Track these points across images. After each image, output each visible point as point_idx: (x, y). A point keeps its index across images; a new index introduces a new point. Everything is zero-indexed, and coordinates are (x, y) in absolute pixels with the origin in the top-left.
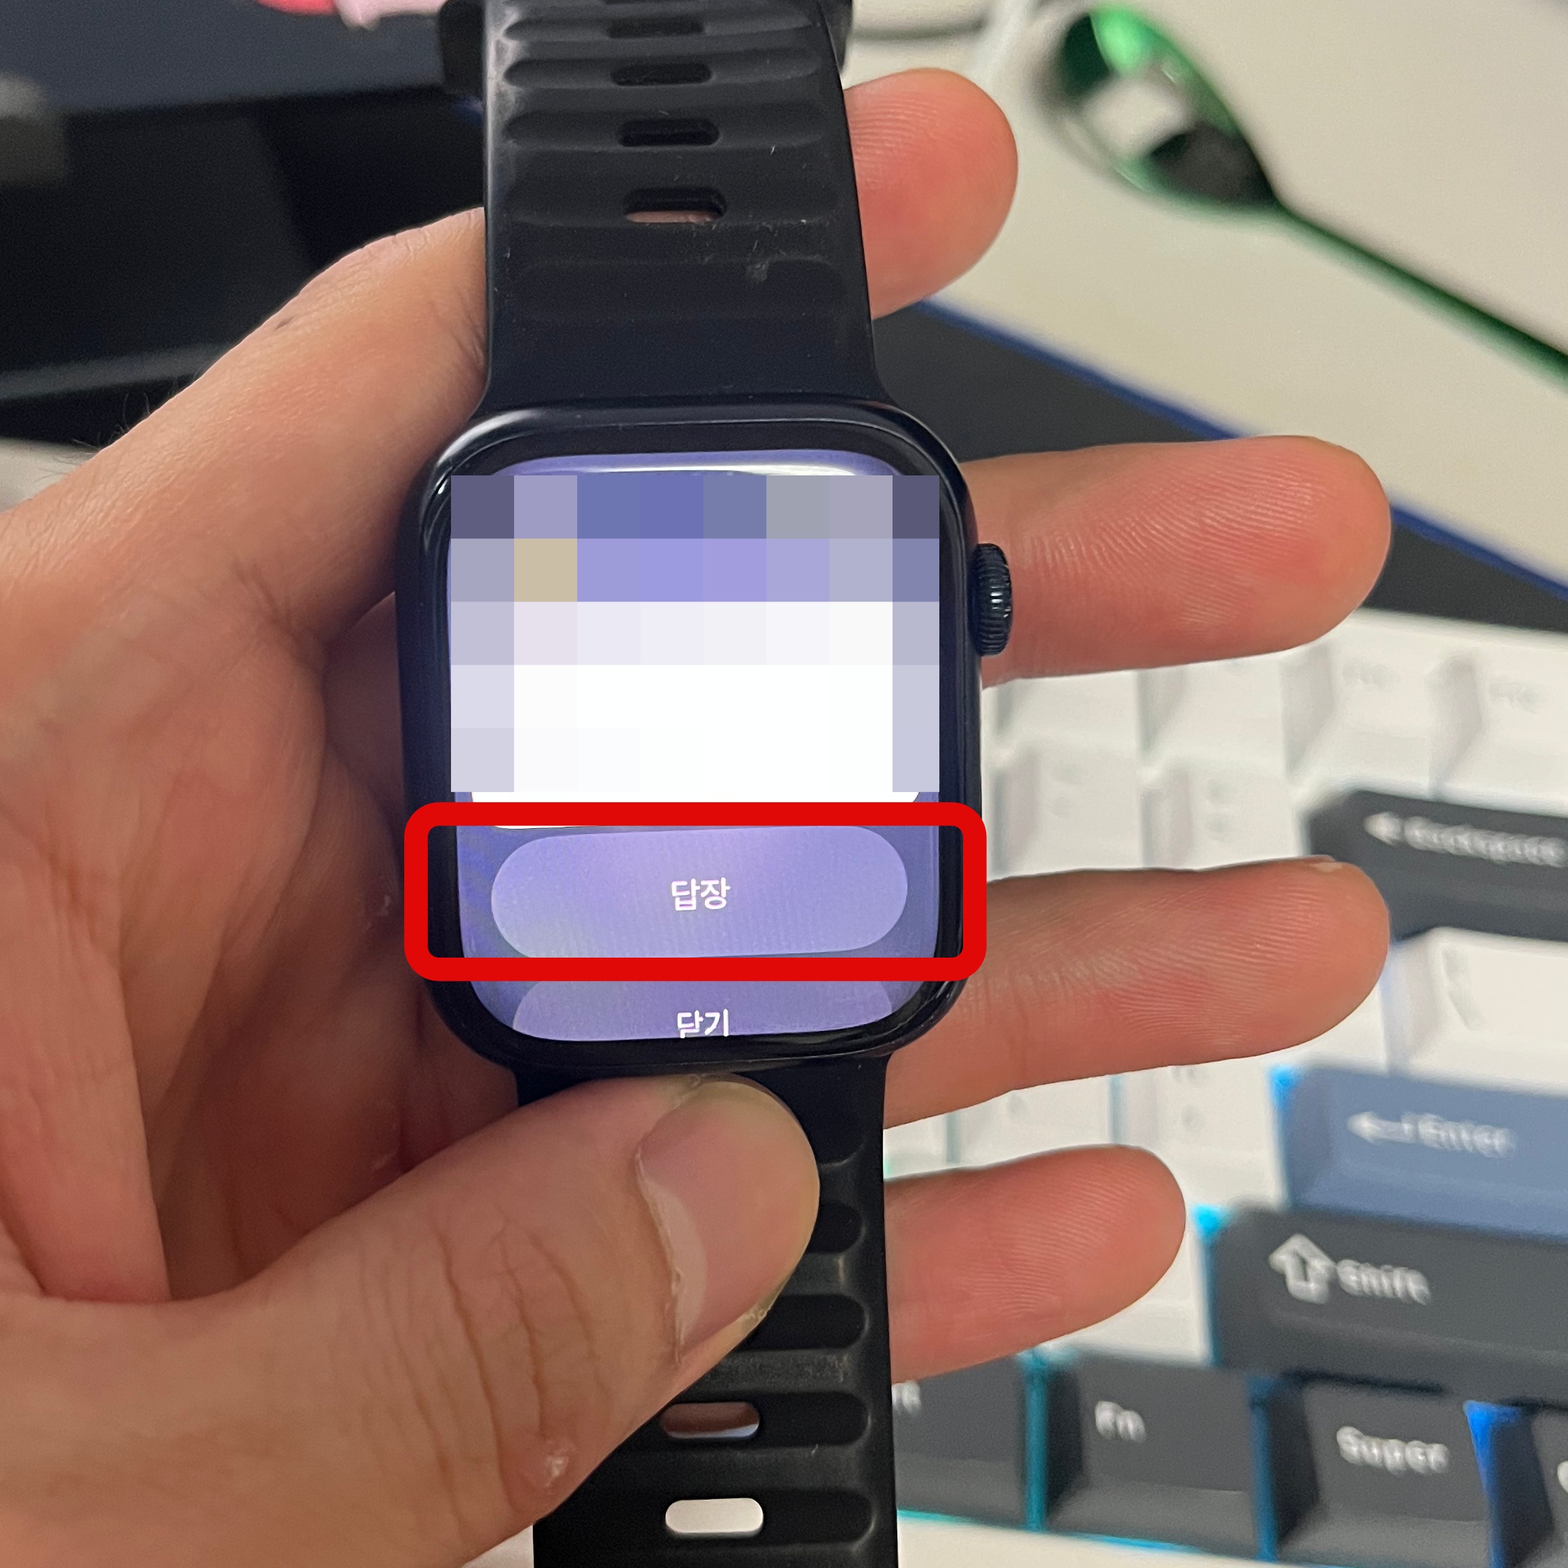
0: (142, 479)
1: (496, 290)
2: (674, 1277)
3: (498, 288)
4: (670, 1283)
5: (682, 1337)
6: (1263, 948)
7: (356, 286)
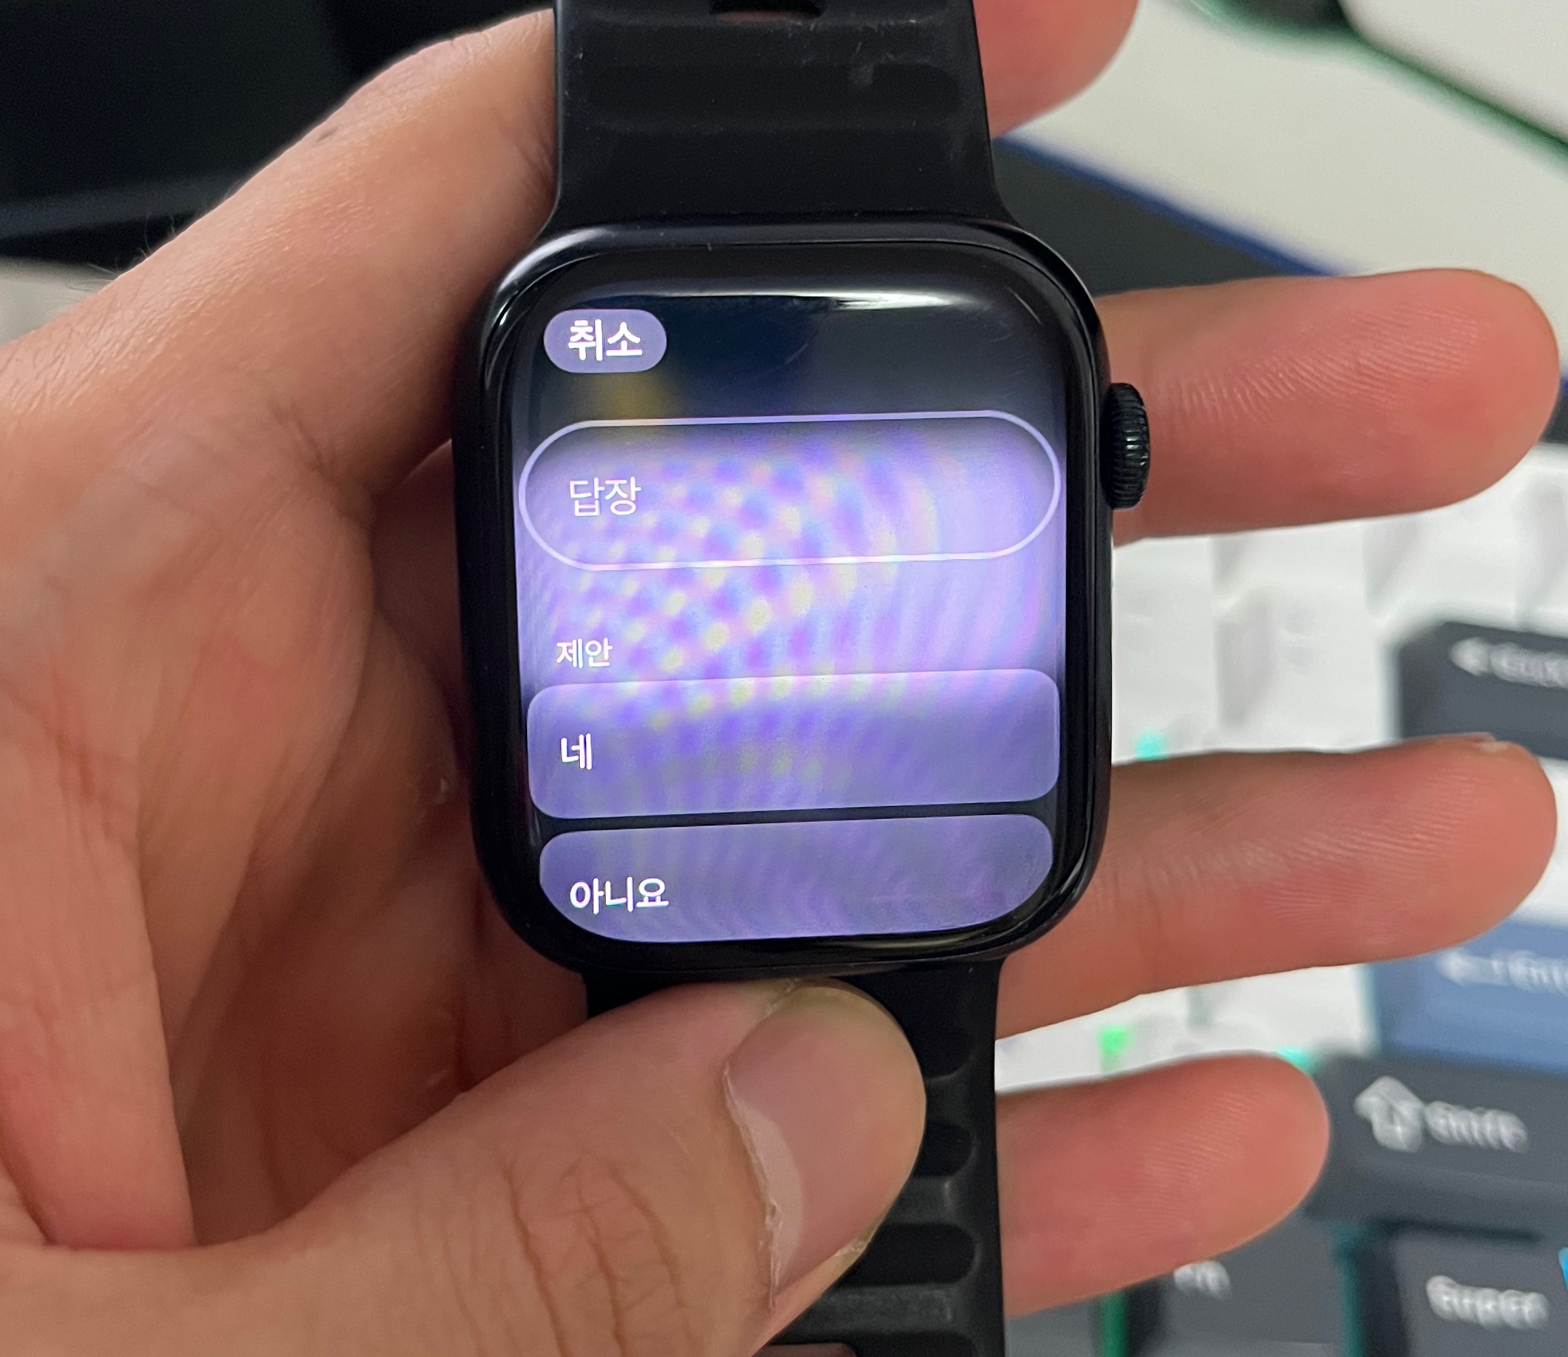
0: (166, 307)
1: (567, 93)
2: (769, 1210)
3: (569, 92)
4: (764, 1216)
5: (777, 1277)
6: (1424, 838)
7: (409, 92)
